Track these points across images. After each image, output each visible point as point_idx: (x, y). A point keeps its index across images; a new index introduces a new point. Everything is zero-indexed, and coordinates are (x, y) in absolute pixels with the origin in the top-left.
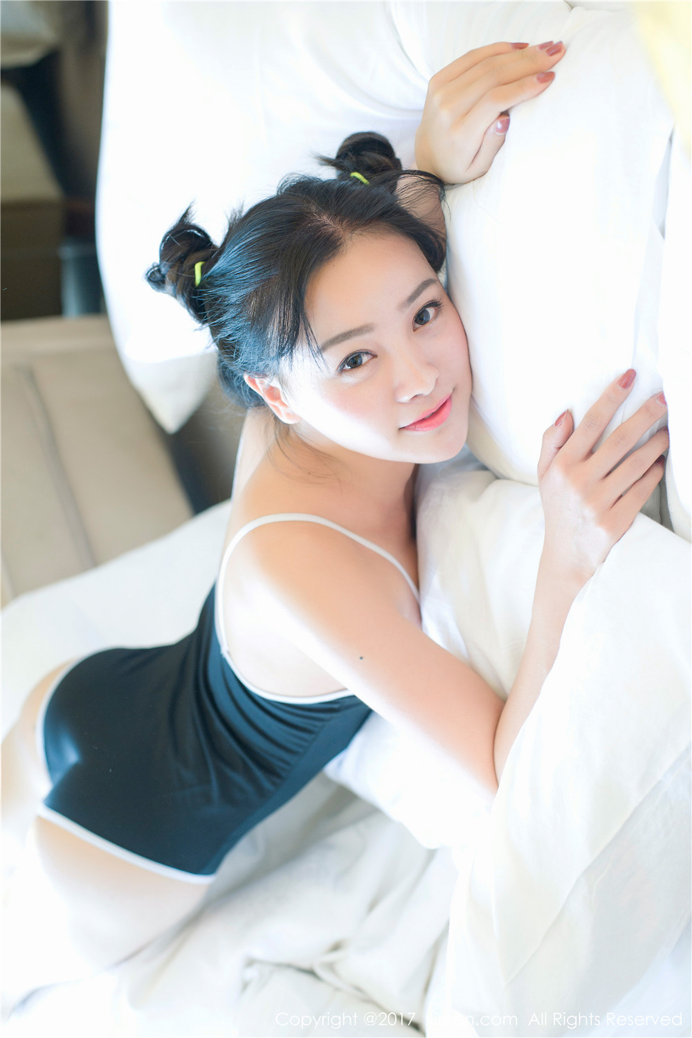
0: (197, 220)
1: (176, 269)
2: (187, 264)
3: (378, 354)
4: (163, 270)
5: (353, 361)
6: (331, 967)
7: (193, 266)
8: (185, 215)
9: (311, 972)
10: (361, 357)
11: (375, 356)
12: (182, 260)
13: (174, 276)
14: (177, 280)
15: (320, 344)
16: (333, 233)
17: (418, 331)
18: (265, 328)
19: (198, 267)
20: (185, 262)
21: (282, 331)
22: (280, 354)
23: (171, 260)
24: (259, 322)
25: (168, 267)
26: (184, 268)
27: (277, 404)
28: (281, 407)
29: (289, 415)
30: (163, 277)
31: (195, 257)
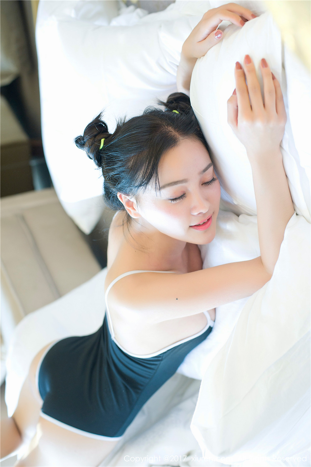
1: (92, 139)
2: (98, 138)
3: (186, 192)
4: (85, 139)
7: (100, 140)
8: (99, 116)
12: (95, 136)
13: (91, 143)
14: (92, 145)
15: (161, 185)
18: (136, 173)
19: (103, 140)
20: (97, 137)
21: (143, 177)
22: (140, 185)
23: (91, 135)
24: (134, 170)
25: (88, 138)
26: (95, 140)
27: (130, 209)
28: (132, 211)
29: (136, 214)
30: (85, 142)
31: (102, 136)
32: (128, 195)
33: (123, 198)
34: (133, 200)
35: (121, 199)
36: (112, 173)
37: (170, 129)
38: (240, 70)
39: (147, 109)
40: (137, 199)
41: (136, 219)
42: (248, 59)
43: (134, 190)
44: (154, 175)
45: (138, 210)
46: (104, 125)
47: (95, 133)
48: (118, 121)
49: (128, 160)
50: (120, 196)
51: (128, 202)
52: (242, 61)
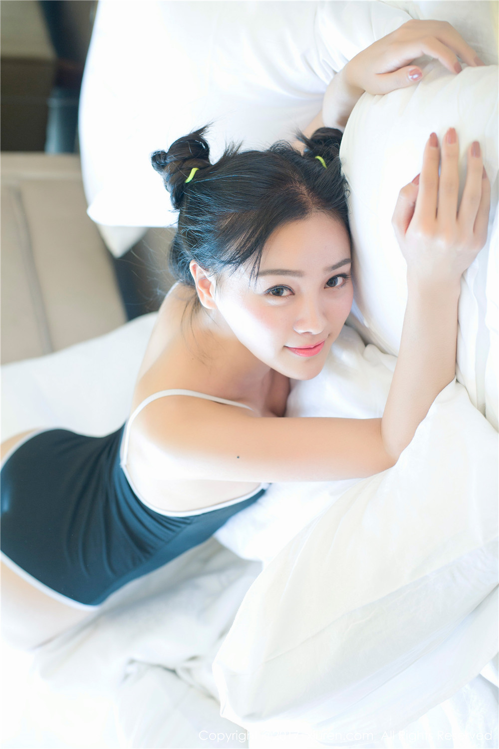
0: (207, 137)
1: (178, 164)
2: (187, 164)
3: (296, 293)
4: (168, 161)
5: (277, 291)
6: (188, 671)
7: (191, 169)
8: (202, 130)
9: (174, 671)
10: (283, 290)
11: (292, 293)
12: (185, 160)
13: (174, 168)
14: (174, 173)
15: (261, 270)
16: (305, 203)
17: (326, 289)
18: (228, 241)
19: (194, 171)
20: (187, 162)
21: (238, 251)
22: (229, 262)
23: (179, 156)
24: (226, 236)
25: (172, 159)
26: (183, 167)
27: (204, 291)
28: (206, 295)
29: (209, 302)
30: (166, 163)
31: (195, 163)
32: (206, 269)
33: (197, 271)
34: (212, 279)
35: (195, 271)
36: (192, 228)
37: (303, 189)
38: (434, 149)
39: (277, 143)
40: (219, 281)
41: (207, 309)
42: (452, 134)
43: (218, 265)
44: (256, 253)
45: (216, 297)
46: (204, 147)
47: (186, 156)
48: (227, 146)
49: (224, 217)
50: (194, 267)
51: (203, 281)
52: (441, 135)
